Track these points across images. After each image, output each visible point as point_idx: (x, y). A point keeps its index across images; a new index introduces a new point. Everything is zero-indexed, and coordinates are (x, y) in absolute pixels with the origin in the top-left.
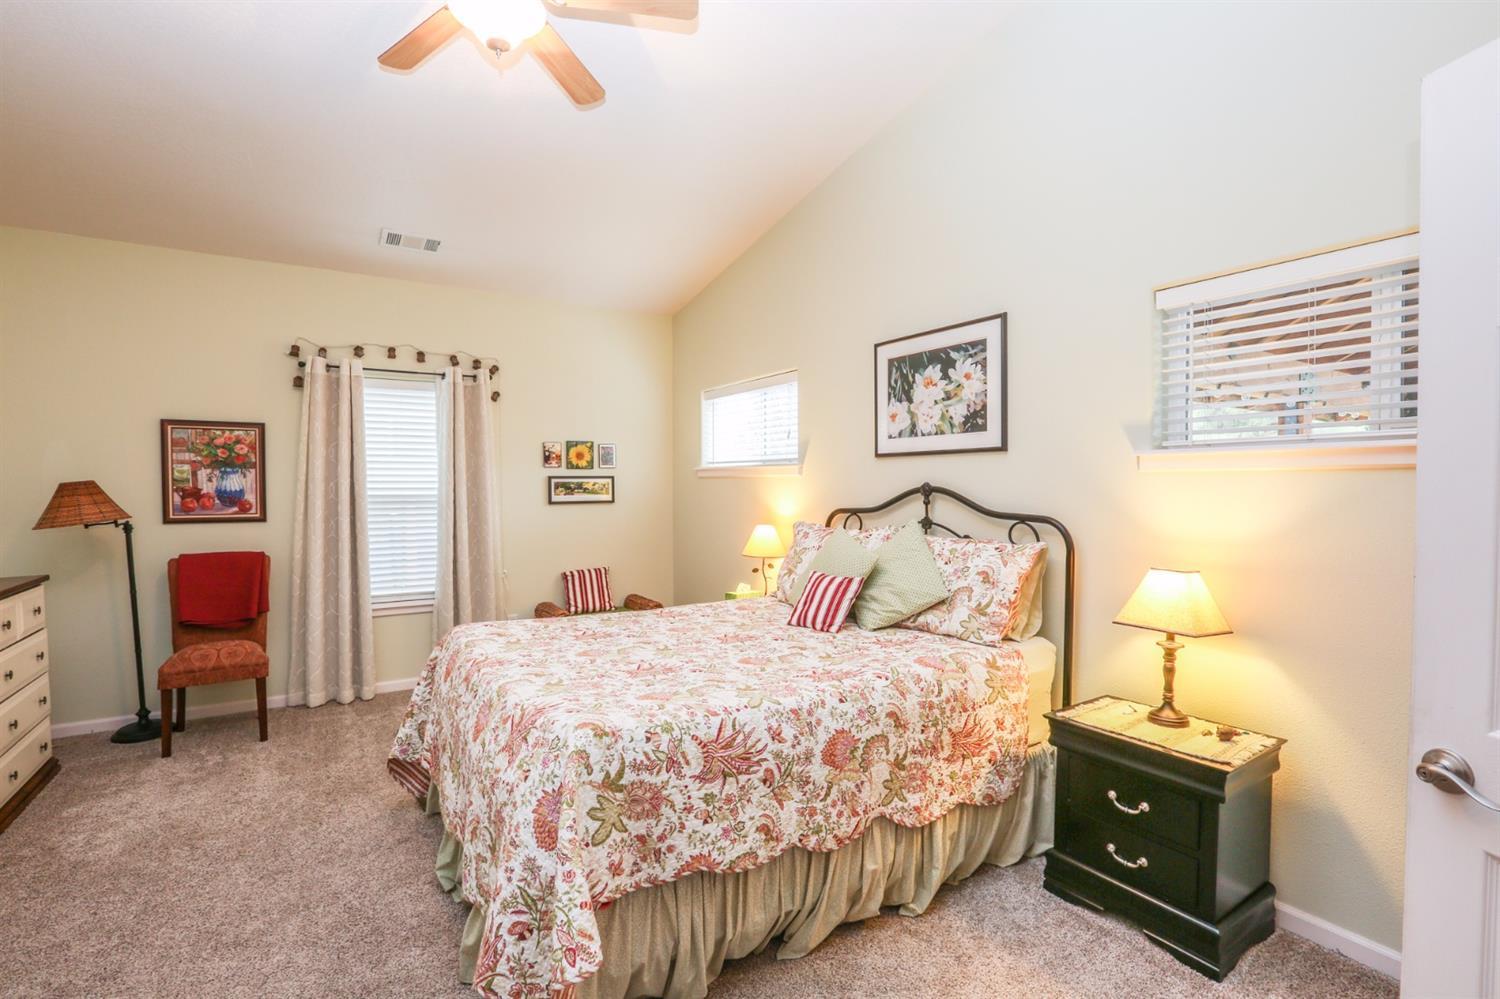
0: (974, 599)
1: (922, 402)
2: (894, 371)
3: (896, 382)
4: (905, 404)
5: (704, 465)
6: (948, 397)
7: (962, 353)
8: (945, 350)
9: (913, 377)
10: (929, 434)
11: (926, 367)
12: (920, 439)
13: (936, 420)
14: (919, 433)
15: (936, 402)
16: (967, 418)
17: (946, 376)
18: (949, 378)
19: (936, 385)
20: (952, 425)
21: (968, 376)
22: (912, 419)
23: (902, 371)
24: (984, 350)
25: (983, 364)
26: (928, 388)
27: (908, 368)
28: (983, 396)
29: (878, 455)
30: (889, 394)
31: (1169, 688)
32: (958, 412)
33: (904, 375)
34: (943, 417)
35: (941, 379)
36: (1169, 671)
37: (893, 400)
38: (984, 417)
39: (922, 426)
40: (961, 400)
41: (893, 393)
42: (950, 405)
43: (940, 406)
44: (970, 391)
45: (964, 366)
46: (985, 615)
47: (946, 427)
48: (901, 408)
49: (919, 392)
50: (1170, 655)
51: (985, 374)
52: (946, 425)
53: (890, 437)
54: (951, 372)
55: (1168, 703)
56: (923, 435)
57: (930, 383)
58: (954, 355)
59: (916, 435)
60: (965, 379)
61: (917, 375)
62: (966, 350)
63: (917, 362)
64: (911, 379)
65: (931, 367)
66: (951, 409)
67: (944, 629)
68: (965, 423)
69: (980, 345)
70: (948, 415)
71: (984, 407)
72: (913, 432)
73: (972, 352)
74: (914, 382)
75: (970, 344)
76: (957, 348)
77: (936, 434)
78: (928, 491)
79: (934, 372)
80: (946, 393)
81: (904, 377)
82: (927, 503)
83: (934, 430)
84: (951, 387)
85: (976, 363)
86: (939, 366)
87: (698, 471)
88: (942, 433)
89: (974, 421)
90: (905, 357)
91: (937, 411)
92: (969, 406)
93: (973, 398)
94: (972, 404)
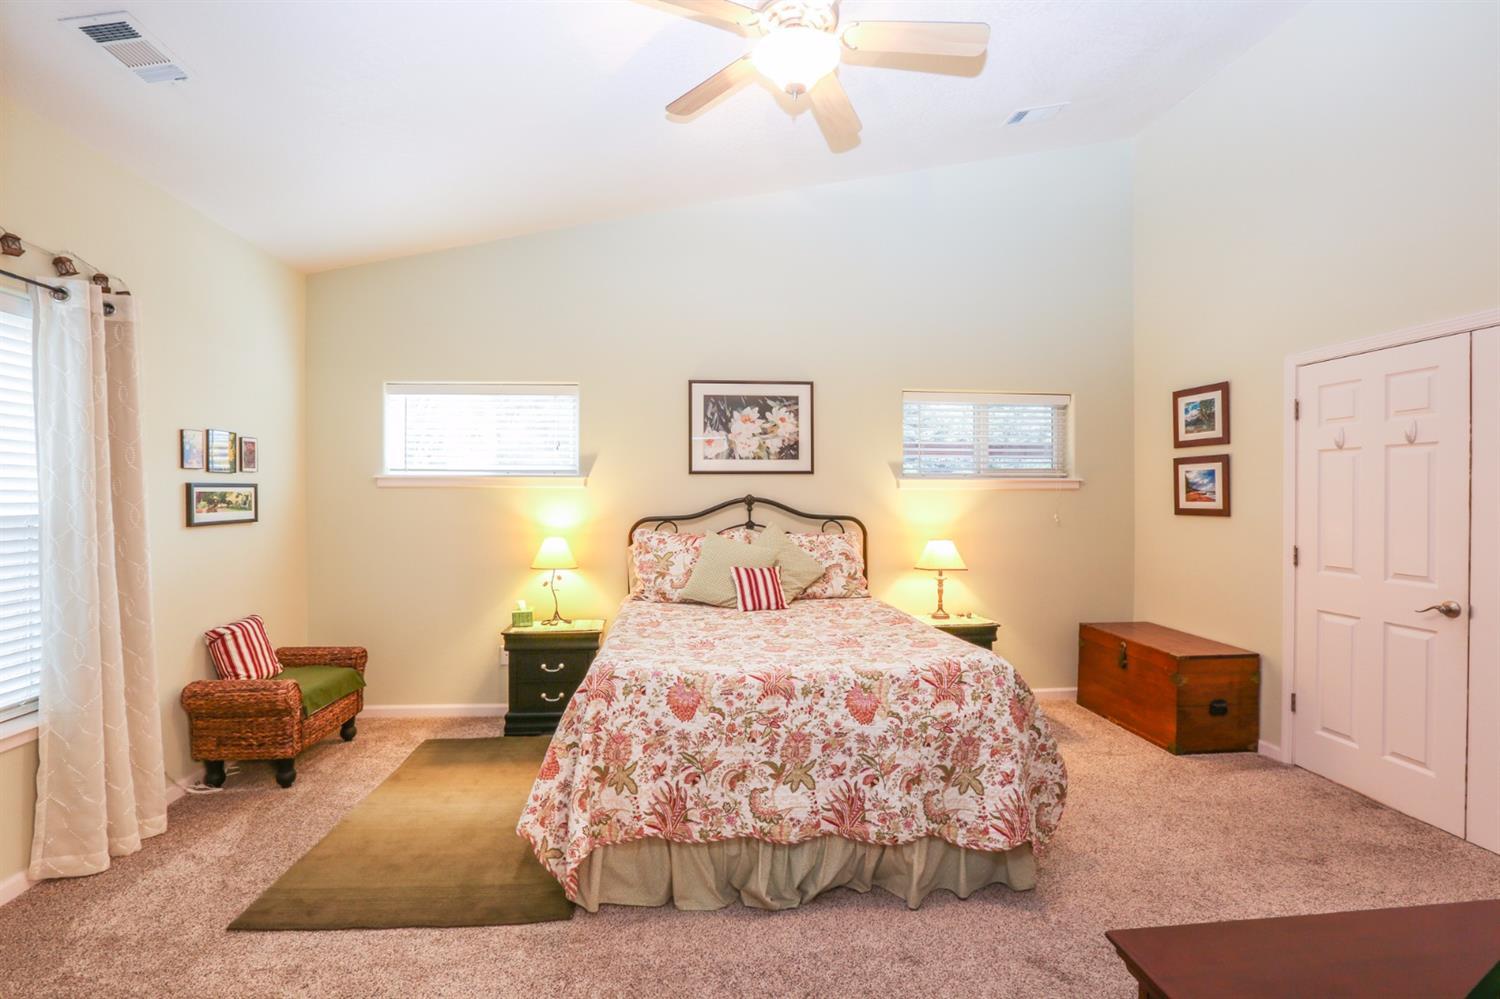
0: (845, 571)
1: (740, 433)
2: (711, 405)
3: (713, 414)
4: (723, 433)
5: (388, 473)
6: (765, 432)
7: (778, 402)
8: (762, 398)
9: (731, 413)
10: (747, 458)
11: (744, 408)
12: (738, 461)
13: (754, 448)
14: (737, 457)
15: (754, 435)
16: (782, 450)
17: (762, 416)
18: (766, 419)
19: (754, 422)
20: (769, 453)
21: (782, 420)
22: (729, 445)
23: (719, 406)
24: (797, 404)
25: (796, 414)
26: (745, 425)
27: (725, 405)
28: (795, 435)
29: (691, 472)
30: (705, 424)
31: (940, 601)
32: (774, 444)
33: (721, 412)
34: (760, 447)
35: (759, 418)
36: (940, 592)
37: (709, 428)
38: (797, 450)
39: (739, 451)
40: (777, 436)
41: (708, 422)
42: (767, 438)
43: (757, 438)
44: (786, 430)
45: (778, 413)
46: (856, 579)
47: (763, 454)
48: (720, 437)
49: (737, 424)
50: (940, 583)
51: (797, 420)
52: (763, 452)
53: (706, 458)
54: (768, 414)
55: (940, 608)
56: (741, 458)
57: (746, 420)
58: (770, 402)
59: (734, 458)
60: (780, 422)
61: (735, 413)
62: (781, 401)
63: (737, 403)
64: (728, 414)
65: (749, 408)
66: (767, 441)
67: (829, 592)
68: (780, 453)
69: (795, 400)
70: (765, 446)
71: (797, 443)
72: (731, 455)
73: (787, 403)
74: (732, 416)
75: (786, 397)
76: (774, 399)
77: (754, 458)
78: (749, 502)
79: (752, 412)
80: (763, 429)
81: (722, 413)
82: (750, 510)
83: (752, 455)
84: (767, 426)
85: (790, 412)
86: (757, 409)
87: (377, 479)
88: (760, 458)
89: (790, 450)
90: (723, 396)
91: (755, 442)
92: (784, 441)
93: (787, 436)
94: (787, 441)
